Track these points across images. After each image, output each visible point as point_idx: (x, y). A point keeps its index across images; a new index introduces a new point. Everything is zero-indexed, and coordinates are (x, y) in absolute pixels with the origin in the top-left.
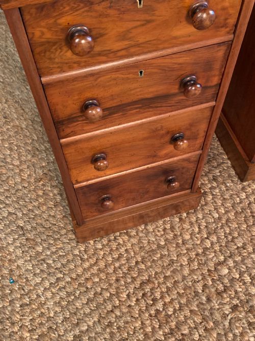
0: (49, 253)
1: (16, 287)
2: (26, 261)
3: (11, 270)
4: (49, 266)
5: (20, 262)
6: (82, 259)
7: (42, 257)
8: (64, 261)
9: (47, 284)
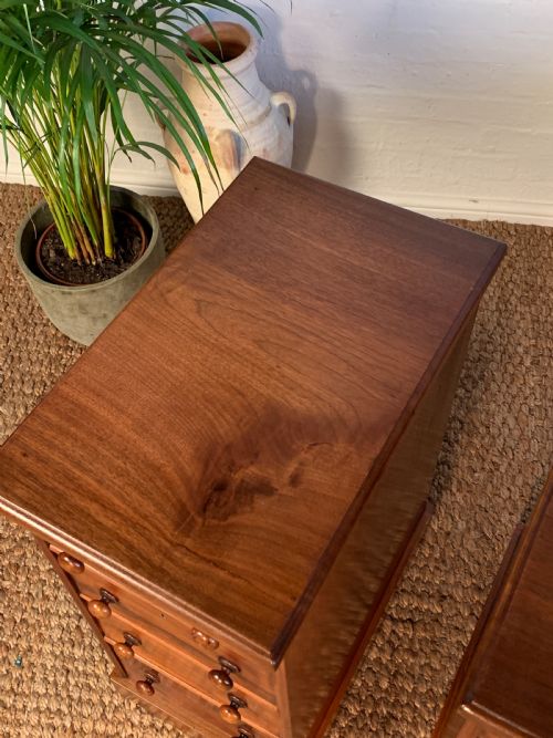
0: (81, 669)
1: (16, 674)
2: (52, 653)
3: (30, 649)
4: (66, 686)
5: (47, 648)
6: (103, 714)
7: (70, 667)
8: (85, 696)
9: (43, 704)
